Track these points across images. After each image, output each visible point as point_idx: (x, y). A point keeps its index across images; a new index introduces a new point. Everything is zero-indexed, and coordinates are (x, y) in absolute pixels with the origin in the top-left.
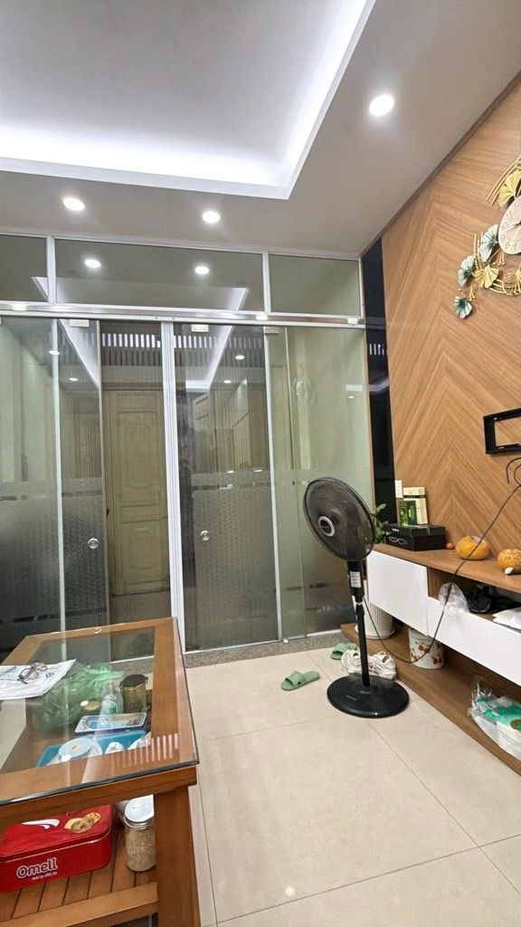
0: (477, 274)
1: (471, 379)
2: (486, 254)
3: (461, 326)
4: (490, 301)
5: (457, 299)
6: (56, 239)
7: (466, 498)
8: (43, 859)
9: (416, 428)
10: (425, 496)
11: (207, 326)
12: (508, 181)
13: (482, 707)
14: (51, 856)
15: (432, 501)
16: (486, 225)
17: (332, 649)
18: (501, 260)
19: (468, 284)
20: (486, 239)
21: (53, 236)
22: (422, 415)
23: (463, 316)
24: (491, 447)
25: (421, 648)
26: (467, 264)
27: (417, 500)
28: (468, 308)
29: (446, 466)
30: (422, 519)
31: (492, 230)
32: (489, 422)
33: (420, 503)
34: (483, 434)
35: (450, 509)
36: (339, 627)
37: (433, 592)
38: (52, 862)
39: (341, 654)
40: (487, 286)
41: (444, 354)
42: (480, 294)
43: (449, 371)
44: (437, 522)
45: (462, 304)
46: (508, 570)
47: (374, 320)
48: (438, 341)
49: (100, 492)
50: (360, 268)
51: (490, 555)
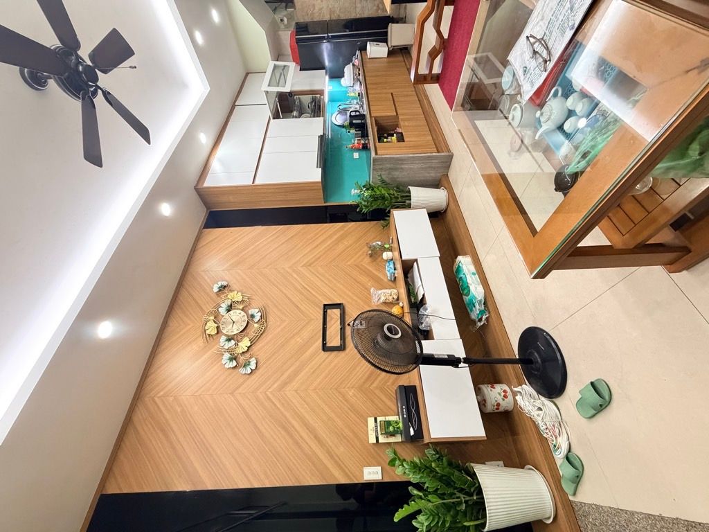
32: (326, 349)
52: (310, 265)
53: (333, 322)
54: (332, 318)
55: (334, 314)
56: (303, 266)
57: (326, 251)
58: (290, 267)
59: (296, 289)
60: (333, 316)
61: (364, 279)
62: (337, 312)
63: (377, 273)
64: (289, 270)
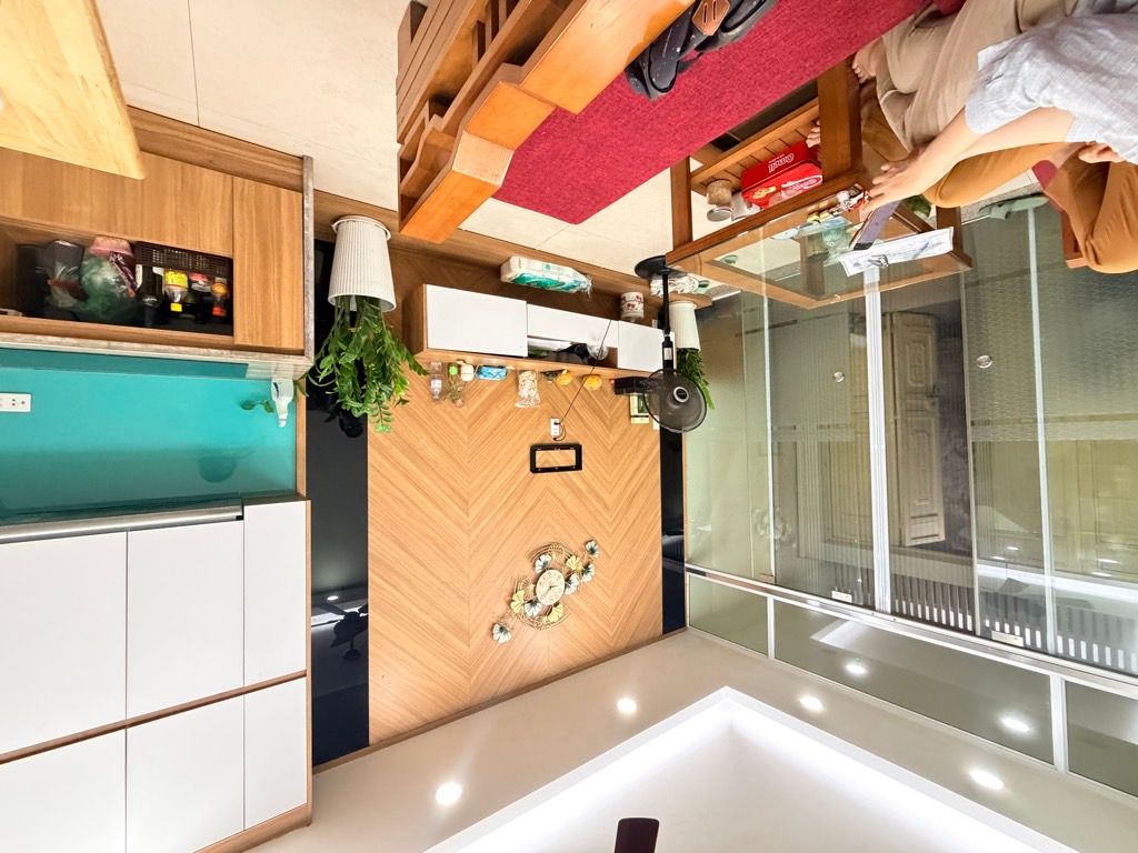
0: (581, 568)
1: (590, 497)
2: (574, 578)
3: (596, 537)
4: (574, 547)
5: (596, 555)
6: (1052, 764)
7: (598, 415)
8: (777, 170)
9: (637, 469)
10: (631, 417)
11: (834, 597)
12: (557, 619)
13: (584, 286)
14: (773, 173)
15: (626, 413)
16: (573, 597)
17: (708, 288)
18: (565, 570)
19: (589, 564)
20: (573, 587)
21: (1056, 769)
22: (631, 479)
23: (593, 543)
24: (578, 449)
25: (633, 306)
26: (587, 578)
27: (636, 413)
28: (589, 546)
29: (613, 438)
30: (634, 399)
31: (568, 592)
32: (578, 466)
33: (635, 411)
34: (583, 458)
35: (611, 408)
36: (714, 302)
37: (613, 352)
38: (771, 170)
39: (700, 286)
40: (574, 557)
41: (610, 521)
42: (580, 554)
43: (606, 506)
44: (622, 398)
45: (592, 551)
46: (564, 372)
47: (676, 568)
48: (614, 531)
49: (973, 424)
50: (688, 619)
51: (583, 378)
52: (467, 503)
53: (550, 459)
54: (547, 461)
55: (543, 458)
56: (468, 515)
57: (440, 477)
58: (468, 533)
59: (506, 515)
60: (543, 460)
61: (495, 415)
62: (539, 454)
63: (486, 395)
64: (473, 536)
